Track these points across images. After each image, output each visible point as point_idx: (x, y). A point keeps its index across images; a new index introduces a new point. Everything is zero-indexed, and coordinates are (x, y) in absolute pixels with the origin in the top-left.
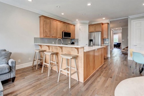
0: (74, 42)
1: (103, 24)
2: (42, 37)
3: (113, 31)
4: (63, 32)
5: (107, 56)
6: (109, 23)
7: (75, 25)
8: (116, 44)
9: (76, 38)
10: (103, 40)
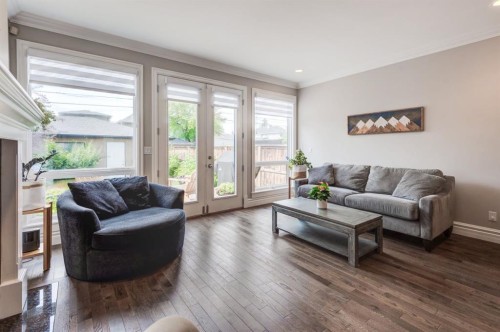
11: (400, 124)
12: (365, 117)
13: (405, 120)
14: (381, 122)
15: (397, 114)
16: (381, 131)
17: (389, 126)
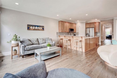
0: (75, 34)
1: (95, 23)
2: (60, 31)
3: (104, 26)
4: (69, 29)
5: (99, 44)
6: (100, 22)
7: (76, 24)
8: (108, 36)
9: (77, 32)
10: (96, 33)
11: (40, 29)
12: (33, 26)
13: (41, 28)
14: (36, 28)
15: (40, 26)
16: (36, 30)
17: (38, 29)
